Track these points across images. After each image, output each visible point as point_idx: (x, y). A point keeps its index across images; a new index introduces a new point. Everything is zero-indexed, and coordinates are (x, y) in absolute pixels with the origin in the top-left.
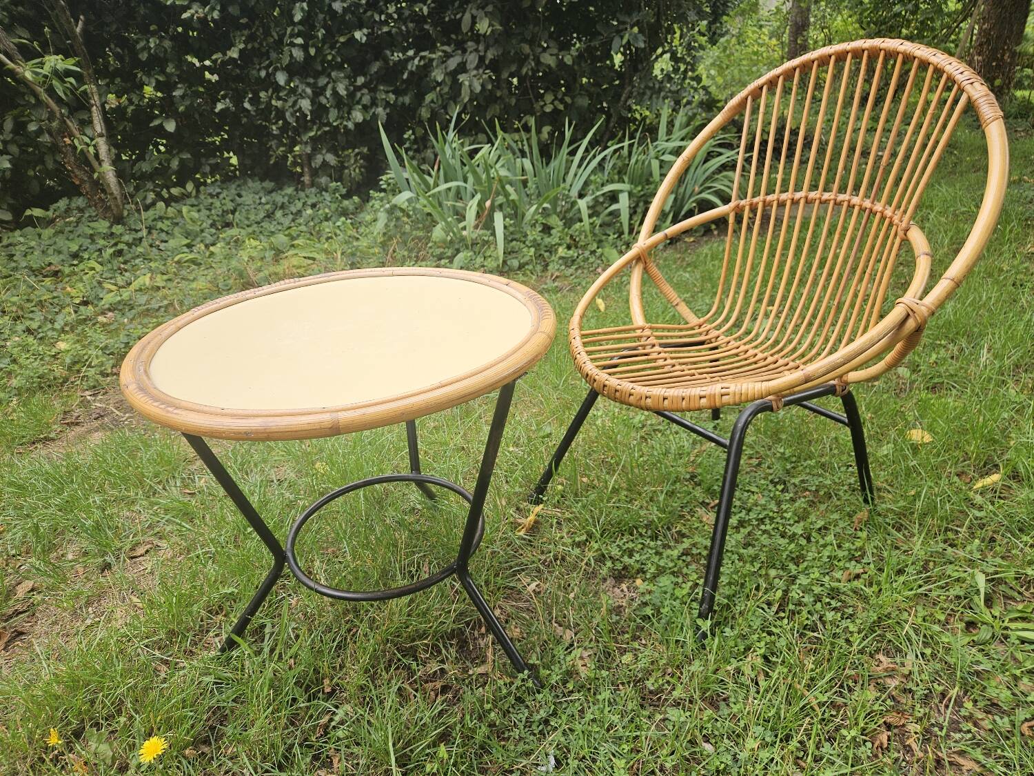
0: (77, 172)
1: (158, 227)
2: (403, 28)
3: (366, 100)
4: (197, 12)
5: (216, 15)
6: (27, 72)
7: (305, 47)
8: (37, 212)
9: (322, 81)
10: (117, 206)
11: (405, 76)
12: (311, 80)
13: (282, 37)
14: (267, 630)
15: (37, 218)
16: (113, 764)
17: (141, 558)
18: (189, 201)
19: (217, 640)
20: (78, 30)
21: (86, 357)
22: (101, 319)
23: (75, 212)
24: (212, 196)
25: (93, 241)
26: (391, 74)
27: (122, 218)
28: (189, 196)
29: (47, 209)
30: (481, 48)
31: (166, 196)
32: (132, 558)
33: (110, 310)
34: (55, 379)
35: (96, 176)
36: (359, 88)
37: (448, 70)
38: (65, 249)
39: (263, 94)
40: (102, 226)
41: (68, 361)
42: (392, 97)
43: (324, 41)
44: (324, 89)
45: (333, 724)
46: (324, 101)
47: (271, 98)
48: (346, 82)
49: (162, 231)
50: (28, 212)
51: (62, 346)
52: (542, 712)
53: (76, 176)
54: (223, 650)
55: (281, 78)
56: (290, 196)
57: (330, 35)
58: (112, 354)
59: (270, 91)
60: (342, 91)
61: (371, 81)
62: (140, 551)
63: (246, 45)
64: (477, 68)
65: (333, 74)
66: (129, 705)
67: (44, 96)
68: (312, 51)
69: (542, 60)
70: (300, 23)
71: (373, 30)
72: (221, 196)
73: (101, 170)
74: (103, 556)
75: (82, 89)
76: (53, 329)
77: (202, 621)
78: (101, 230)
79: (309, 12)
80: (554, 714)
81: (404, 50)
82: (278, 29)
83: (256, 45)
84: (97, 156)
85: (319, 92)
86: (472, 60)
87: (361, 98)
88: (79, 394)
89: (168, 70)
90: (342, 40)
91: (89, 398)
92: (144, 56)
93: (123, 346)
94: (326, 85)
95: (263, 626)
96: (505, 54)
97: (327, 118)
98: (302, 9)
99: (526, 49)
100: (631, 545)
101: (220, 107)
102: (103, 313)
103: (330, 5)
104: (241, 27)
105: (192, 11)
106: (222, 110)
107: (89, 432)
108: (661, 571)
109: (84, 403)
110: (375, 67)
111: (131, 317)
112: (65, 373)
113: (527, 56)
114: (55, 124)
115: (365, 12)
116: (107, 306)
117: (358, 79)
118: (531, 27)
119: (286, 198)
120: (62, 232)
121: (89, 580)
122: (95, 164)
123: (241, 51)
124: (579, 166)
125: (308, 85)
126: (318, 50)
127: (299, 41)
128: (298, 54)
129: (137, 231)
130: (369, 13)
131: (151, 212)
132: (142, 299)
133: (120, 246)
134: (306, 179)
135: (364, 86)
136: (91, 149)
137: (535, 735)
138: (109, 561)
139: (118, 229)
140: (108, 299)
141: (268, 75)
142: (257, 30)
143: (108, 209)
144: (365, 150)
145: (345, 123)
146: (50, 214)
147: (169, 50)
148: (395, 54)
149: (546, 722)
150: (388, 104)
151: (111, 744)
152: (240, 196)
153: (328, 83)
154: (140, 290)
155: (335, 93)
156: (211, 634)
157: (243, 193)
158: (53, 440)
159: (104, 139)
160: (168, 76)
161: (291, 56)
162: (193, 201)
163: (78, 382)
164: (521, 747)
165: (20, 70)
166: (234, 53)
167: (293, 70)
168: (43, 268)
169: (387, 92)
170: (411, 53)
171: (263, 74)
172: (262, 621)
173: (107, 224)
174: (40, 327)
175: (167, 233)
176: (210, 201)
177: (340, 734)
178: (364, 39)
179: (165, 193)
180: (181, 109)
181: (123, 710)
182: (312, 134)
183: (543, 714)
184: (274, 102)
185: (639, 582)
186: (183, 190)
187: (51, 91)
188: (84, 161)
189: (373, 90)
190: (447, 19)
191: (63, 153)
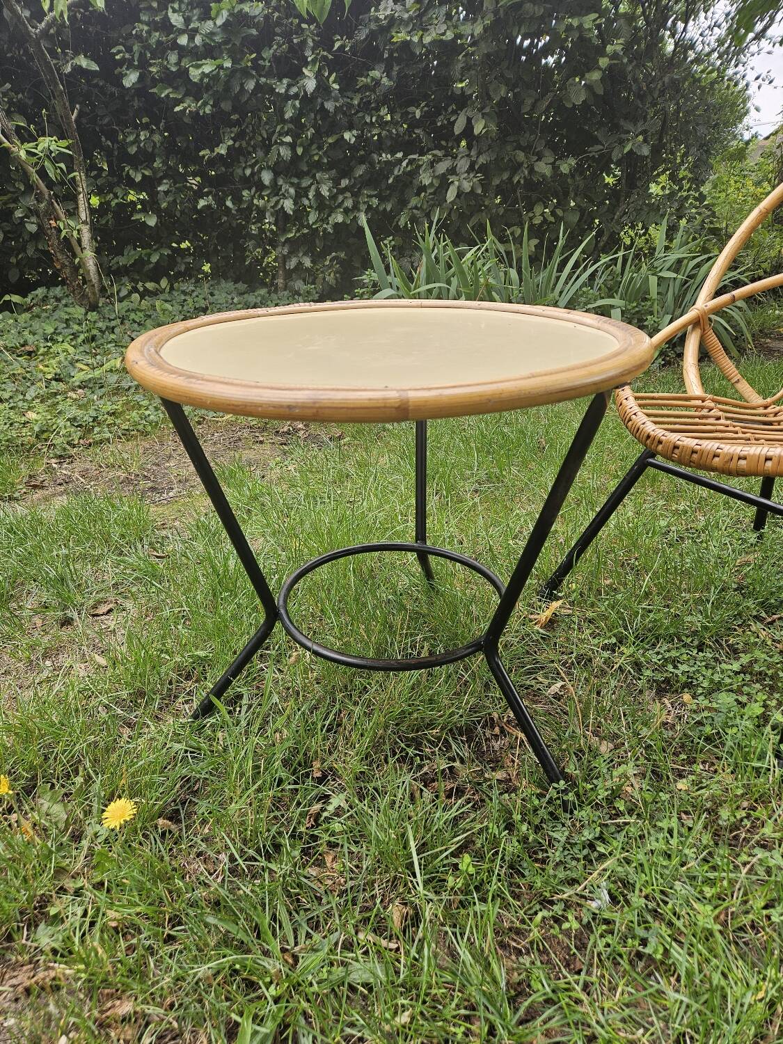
0: (60, 256)
1: (131, 318)
2: (394, 131)
3: (349, 203)
4: (189, 106)
5: (208, 110)
6: (21, 151)
7: (293, 146)
8: (16, 298)
9: (305, 183)
10: (94, 293)
11: (390, 181)
12: (295, 181)
13: (270, 135)
14: (245, 701)
15: (15, 304)
16: (66, 829)
17: (102, 617)
18: (162, 297)
19: (187, 706)
20: (73, 117)
21: (54, 427)
22: (70, 394)
23: (52, 300)
24: (184, 293)
25: (68, 326)
26: (375, 179)
27: (98, 307)
28: (163, 291)
29: (25, 296)
30: (473, 153)
31: (141, 289)
32: (94, 616)
33: (80, 387)
34: (22, 445)
35: (77, 261)
36: (342, 191)
37: (437, 174)
38: (41, 331)
39: (245, 193)
40: (78, 311)
41: (36, 429)
42: (375, 202)
43: (312, 141)
44: (307, 189)
45: (325, 814)
46: (306, 202)
47: (253, 197)
48: (330, 184)
49: (134, 321)
50: (7, 298)
51: (31, 415)
52: (586, 832)
53: (58, 260)
54: (195, 717)
55: (267, 177)
56: (263, 297)
57: (319, 134)
58: (80, 426)
59: (254, 190)
60: (325, 191)
61: (353, 186)
62: (103, 609)
63: (235, 142)
64: (468, 172)
65: (318, 175)
66: (88, 765)
67: (35, 177)
68: (300, 151)
69: (536, 169)
70: (292, 120)
71: (362, 132)
72: (194, 294)
73: (82, 256)
74: (63, 610)
75: (72, 175)
76: (24, 401)
77: (171, 683)
78: (76, 316)
79: (300, 109)
80: (601, 838)
81: (393, 153)
82: (267, 127)
83: (244, 144)
84: (79, 241)
85: (301, 193)
86: (463, 165)
87: (343, 201)
88: (45, 460)
89: (155, 165)
90: (330, 140)
91: (54, 465)
92: (133, 150)
93: (91, 420)
94: (310, 187)
95: (240, 697)
96: (498, 160)
97: (308, 220)
98: (294, 106)
99: (521, 156)
100: (674, 654)
101: (202, 203)
102: (74, 390)
103: (322, 104)
104: (232, 124)
105: (185, 105)
106: (203, 206)
107: (54, 495)
108: (716, 687)
109: (49, 469)
110: (360, 171)
111: (101, 394)
112: (33, 439)
113: (520, 165)
114: (42, 206)
115: (357, 112)
116: (77, 384)
117: (342, 181)
118: (527, 135)
119: (259, 298)
120: (38, 316)
121: (47, 633)
122: (77, 249)
123: (229, 148)
124: (566, 283)
125: (292, 184)
126: (306, 151)
127: (288, 139)
128: (285, 152)
129: (110, 320)
130: (360, 114)
131: (125, 303)
132: (113, 378)
133: (95, 332)
134: (280, 281)
135: (346, 189)
136: (75, 233)
137: (578, 860)
138: (69, 615)
139: (93, 316)
140: (78, 377)
141: (253, 174)
142: (247, 127)
143: (84, 296)
144: (343, 255)
145: (325, 226)
146: (28, 300)
147: (158, 145)
148: (384, 155)
149: (592, 846)
150: (369, 208)
151: (65, 806)
152: (212, 294)
153: (312, 184)
154: (111, 371)
155: (318, 194)
156: (180, 700)
157: (216, 292)
158: (16, 499)
159: (88, 227)
160: (155, 171)
161: (279, 154)
162: (166, 296)
163: (45, 450)
164: (561, 874)
165: (15, 149)
166: (222, 150)
167: (279, 169)
168: (17, 348)
169: (370, 196)
170: (399, 155)
171: (248, 172)
172: (239, 690)
173: (83, 310)
174: (11, 397)
175: (139, 324)
176: (183, 297)
177: (337, 827)
178: (353, 140)
179: (140, 286)
180: (164, 205)
181: (81, 769)
182: (290, 235)
183: (587, 835)
184: (255, 201)
185: (687, 697)
186: (157, 286)
187: (42, 173)
188: (68, 245)
189: (355, 195)
190: (439, 124)
191: (47, 235)
